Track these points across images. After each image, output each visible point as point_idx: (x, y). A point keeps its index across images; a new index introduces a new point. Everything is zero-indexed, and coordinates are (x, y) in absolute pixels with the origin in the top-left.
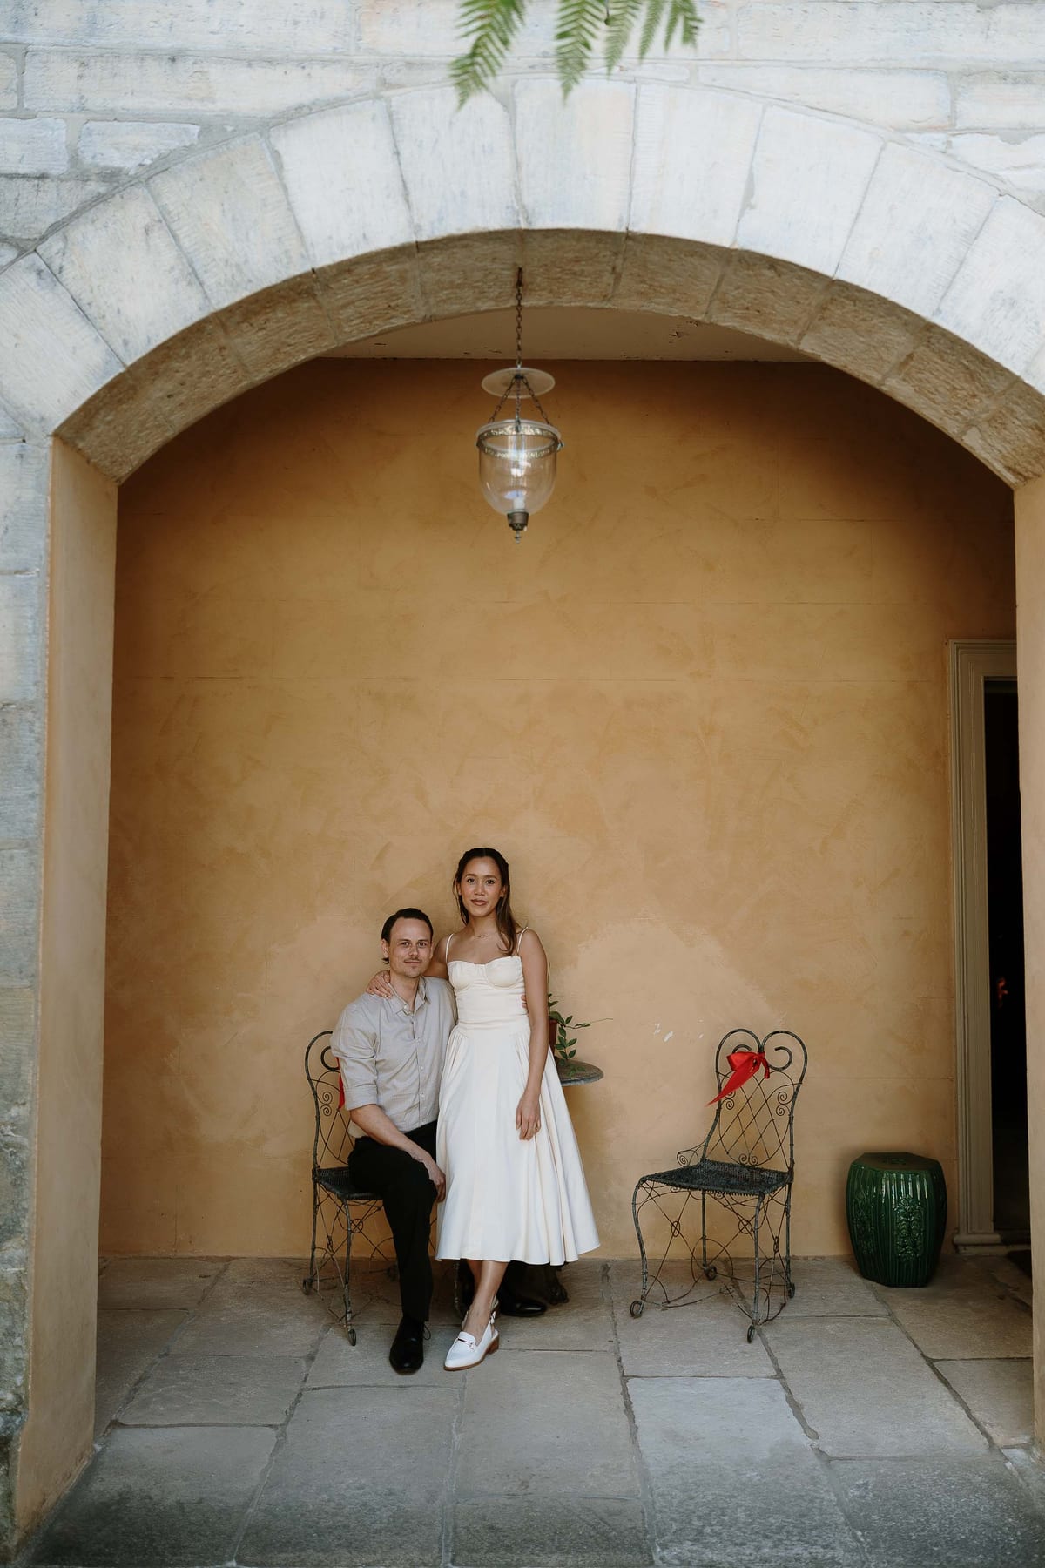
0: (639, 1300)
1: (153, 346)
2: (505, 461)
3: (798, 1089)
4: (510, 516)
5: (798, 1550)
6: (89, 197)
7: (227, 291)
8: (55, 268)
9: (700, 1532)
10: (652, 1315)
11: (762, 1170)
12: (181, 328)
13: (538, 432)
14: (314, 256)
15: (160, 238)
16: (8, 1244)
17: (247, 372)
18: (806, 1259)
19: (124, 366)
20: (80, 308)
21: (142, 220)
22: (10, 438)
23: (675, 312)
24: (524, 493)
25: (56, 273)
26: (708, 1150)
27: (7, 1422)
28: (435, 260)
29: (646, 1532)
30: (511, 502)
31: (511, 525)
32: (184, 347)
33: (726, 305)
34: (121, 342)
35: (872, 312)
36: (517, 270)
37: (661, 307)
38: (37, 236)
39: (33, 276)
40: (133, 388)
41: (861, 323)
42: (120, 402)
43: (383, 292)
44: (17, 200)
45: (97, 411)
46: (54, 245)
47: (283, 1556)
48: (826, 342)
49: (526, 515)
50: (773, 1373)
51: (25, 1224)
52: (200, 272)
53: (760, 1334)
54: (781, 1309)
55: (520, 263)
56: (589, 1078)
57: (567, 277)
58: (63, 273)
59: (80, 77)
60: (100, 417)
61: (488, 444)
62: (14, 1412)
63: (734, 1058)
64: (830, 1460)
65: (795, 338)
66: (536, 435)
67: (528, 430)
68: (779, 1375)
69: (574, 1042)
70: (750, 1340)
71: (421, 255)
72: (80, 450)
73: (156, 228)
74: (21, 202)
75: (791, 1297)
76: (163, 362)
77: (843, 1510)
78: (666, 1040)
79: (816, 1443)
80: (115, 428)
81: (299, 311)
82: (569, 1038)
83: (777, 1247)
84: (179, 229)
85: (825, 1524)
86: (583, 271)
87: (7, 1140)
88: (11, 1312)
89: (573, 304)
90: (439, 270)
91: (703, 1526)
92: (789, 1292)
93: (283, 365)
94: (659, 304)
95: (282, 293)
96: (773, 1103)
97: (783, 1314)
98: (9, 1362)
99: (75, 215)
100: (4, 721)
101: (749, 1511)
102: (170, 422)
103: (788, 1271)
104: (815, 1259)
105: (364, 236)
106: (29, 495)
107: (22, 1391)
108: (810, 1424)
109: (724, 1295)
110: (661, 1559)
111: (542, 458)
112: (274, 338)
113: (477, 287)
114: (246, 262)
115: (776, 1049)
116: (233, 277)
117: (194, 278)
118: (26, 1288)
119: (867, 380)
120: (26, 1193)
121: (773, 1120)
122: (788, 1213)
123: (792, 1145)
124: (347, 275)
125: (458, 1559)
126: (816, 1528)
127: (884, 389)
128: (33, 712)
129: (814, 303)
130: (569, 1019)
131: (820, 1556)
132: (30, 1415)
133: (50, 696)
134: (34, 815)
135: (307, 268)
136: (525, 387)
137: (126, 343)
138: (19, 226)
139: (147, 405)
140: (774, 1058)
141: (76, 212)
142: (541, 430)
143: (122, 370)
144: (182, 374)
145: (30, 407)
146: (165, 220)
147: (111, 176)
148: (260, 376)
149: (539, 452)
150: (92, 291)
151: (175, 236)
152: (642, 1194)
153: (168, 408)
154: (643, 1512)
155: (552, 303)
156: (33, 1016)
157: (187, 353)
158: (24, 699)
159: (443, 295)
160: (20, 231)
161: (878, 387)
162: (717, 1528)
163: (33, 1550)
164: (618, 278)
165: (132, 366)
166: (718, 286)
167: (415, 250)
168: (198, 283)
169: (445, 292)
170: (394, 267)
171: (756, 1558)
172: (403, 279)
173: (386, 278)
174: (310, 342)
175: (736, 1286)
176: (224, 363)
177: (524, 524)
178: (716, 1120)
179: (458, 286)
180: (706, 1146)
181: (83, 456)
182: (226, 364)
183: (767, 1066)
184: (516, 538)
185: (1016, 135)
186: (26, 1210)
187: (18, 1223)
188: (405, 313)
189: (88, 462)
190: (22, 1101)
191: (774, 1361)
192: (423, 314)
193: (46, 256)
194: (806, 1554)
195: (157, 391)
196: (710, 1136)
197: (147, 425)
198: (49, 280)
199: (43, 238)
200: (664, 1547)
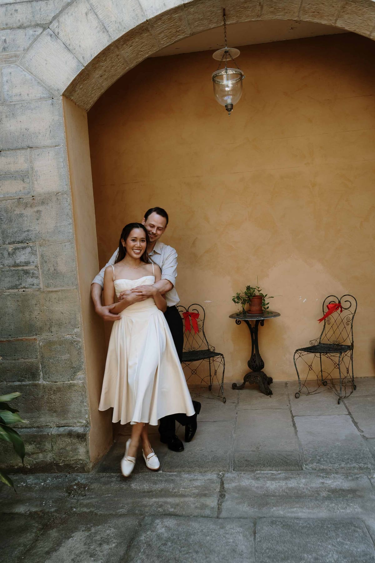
0: (298, 392)
1: (93, 58)
2: (223, 85)
3: (354, 315)
4: (226, 106)
5: (355, 465)
6: (65, 4)
7: (117, 33)
8: (56, 33)
9: (319, 460)
10: (303, 397)
11: (342, 345)
12: (102, 50)
13: (234, 72)
14: (147, 15)
15: (91, 16)
16: (78, 373)
17: (128, 64)
18: (361, 378)
19: (84, 66)
20: (66, 47)
21: (84, 10)
22: (48, 98)
23: (286, 18)
24: (231, 97)
25: (57, 35)
26: (321, 339)
27: (84, 429)
28: (192, 10)
29: (300, 461)
30: (226, 101)
31: (227, 110)
32: (103, 57)
33: (305, 12)
34: (81, 57)
35: (363, 6)
36: (223, 10)
37: (281, 17)
38: (49, 22)
39: (49, 37)
40: (88, 74)
41: (359, 11)
42: (84, 80)
43: (173, 26)
44: (40, 9)
45: (76, 85)
46: (55, 24)
47: (177, 469)
48: (346, 21)
49: (232, 105)
50: (347, 413)
51: (83, 367)
52: (107, 27)
53: (343, 401)
54: (351, 394)
55: (224, 7)
56: (275, 316)
57: (242, 10)
58: (59, 34)
60: (78, 87)
61: (217, 79)
62: (86, 426)
63: (329, 306)
64: (367, 438)
65: (334, 22)
66: (234, 74)
67: (230, 72)
68: (350, 414)
69: (268, 303)
70: (339, 403)
71: (186, 9)
72: (72, 100)
73: (90, 12)
74: (42, 10)
75: (355, 389)
76: (97, 63)
77: (371, 453)
78: (304, 302)
79: (362, 434)
80: (83, 90)
81: (143, 38)
82: (266, 302)
83: (348, 372)
84: (98, 12)
85: (365, 457)
86: (248, 6)
87: (74, 339)
88: (82, 395)
89: (246, 20)
90: (194, 14)
91: (321, 459)
92: (354, 388)
93: (140, 60)
94: (279, 15)
95: (137, 31)
96: (345, 321)
97: (352, 395)
98: (83, 411)
99: (61, 12)
100: (57, 199)
101: (337, 454)
102: (103, 86)
103: (353, 381)
104: (364, 378)
105: (164, 4)
106: (57, 118)
107: (88, 420)
108: (360, 428)
109: (330, 390)
110: (305, 468)
111: (237, 83)
112: (136, 49)
113: (208, 19)
114: (123, 21)
115: (345, 302)
116: (118, 27)
117: (105, 29)
118: (86, 387)
119: (364, 35)
120: (82, 357)
121: (345, 327)
122: (352, 360)
123: (352, 335)
124: (159, 21)
125: (235, 469)
126: (361, 458)
127: (371, 37)
128: (66, 195)
129: (340, 6)
130: (266, 295)
131: (362, 467)
132: (91, 426)
133: (71, 188)
134: (71, 231)
135: (145, 20)
136: (229, 56)
137: (83, 58)
138: (42, 18)
139: (93, 81)
140: (345, 305)
141: (61, 10)
142: (236, 71)
143: (83, 68)
144: (105, 67)
145: (53, 86)
146: (92, 9)
148: (132, 66)
149: (236, 80)
150: (70, 40)
151: (96, 15)
152: (297, 356)
153: (101, 81)
154: (299, 455)
155: (238, 21)
156: (78, 298)
157: (105, 59)
158: (63, 191)
159: (196, 24)
160: (43, 21)
161: (368, 37)
162: (325, 459)
163: (97, 469)
164: (262, 7)
165: (86, 66)
166: (301, 5)
167: (184, 7)
168: (106, 32)
169: (197, 22)
170: (176, 15)
171: (339, 467)
172: (180, 20)
173: (174, 20)
174: (149, 49)
175: (334, 387)
176: (119, 61)
177: (232, 109)
178: (324, 329)
179: (202, 19)
180: (320, 338)
181: (74, 102)
182: (120, 62)
183: (341, 308)
184: (229, 114)
186: (83, 362)
187: (81, 367)
188: (183, 33)
189: (76, 104)
190: (78, 327)
191: (348, 410)
192: (190, 32)
193: (52, 29)
194: (357, 466)
195: (97, 74)
196: (322, 335)
197: (95, 88)
198: (54, 38)
199: (51, 22)
200: (306, 465)
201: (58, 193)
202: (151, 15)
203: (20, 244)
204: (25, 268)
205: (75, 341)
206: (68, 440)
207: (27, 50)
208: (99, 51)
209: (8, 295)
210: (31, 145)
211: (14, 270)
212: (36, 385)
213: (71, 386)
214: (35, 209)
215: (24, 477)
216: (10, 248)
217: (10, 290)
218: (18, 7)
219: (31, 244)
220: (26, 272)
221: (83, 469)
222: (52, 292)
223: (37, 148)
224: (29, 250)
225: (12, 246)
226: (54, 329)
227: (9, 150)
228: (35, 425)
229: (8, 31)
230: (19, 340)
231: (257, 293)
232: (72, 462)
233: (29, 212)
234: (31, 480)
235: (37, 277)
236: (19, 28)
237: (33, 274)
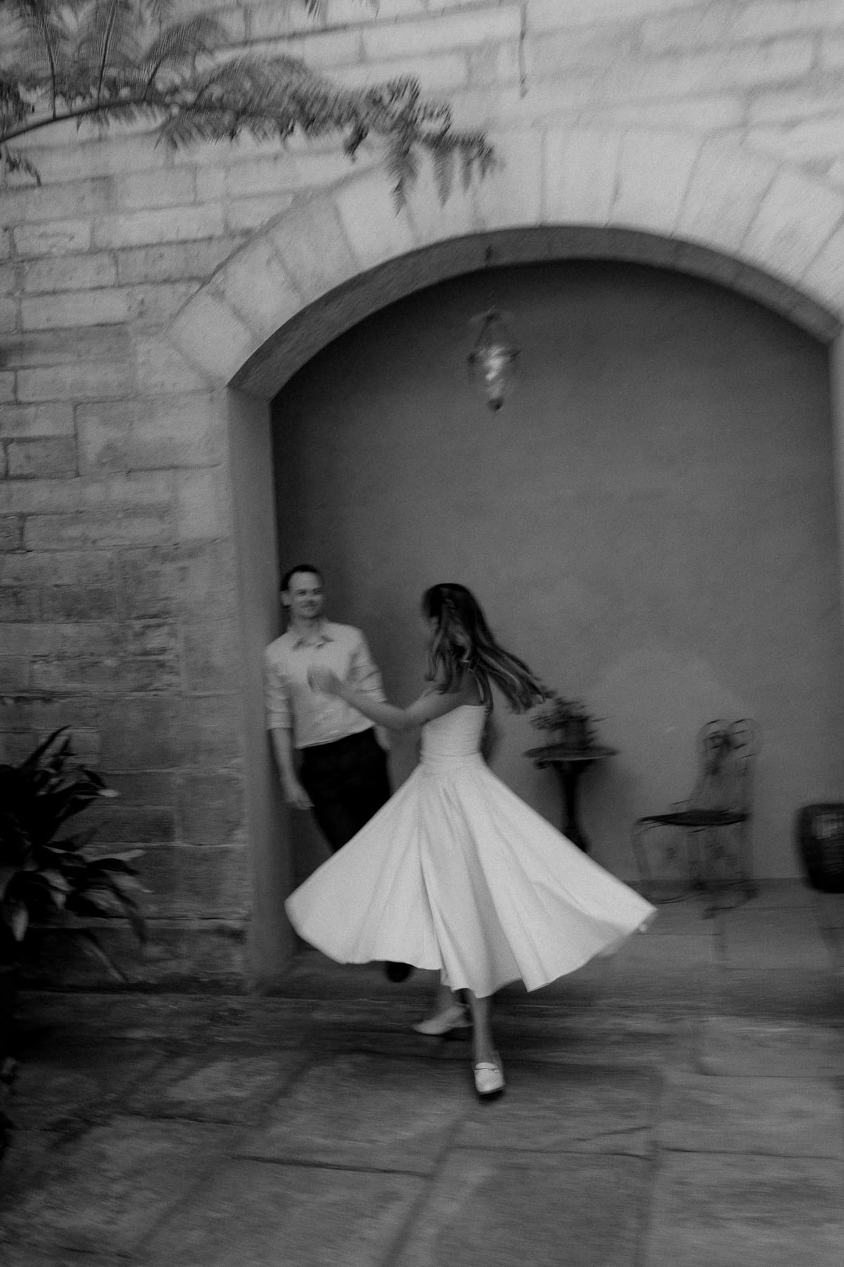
2: (487, 367)
4: (490, 402)
7: (315, 291)
8: (221, 290)
11: (727, 813)
12: (291, 316)
14: (360, 265)
15: (275, 266)
16: (237, 832)
19: (262, 343)
20: (236, 312)
21: (265, 257)
22: (205, 391)
24: (498, 387)
25: (222, 293)
26: (693, 802)
27: (243, 924)
30: (491, 393)
34: (258, 329)
36: (486, 249)
38: (210, 274)
39: (209, 297)
40: (269, 352)
42: (263, 361)
44: (198, 254)
45: (250, 370)
46: (219, 278)
49: (501, 399)
51: (244, 821)
52: (299, 283)
55: (487, 246)
56: (608, 754)
58: (226, 293)
59: (226, 177)
60: (253, 371)
61: (475, 360)
62: (247, 920)
63: (715, 739)
64: (727, 969)
66: (501, 352)
67: (497, 349)
69: (593, 732)
72: (244, 390)
73: (273, 260)
74: (200, 255)
76: (284, 335)
79: (723, 962)
80: (262, 374)
81: (359, 292)
84: (286, 259)
87: (232, 776)
92: (750, 894)
95: (344, 288)
97: (742, 906)
98: (242, 894)
99: (229, 259)
100: (214, 549)
102: (294, 363)
106: (217, 422)
107: (249, 909)
109: (703, 897)
111: (508, 363)
112: (347, 308)
115: (738, 733)
117: (296, 286)
128: (229, 543)
132: (255, 920)
133: (236, 533)
134: (234, 600)
135: (357, 273)
138: (201, 268)
139: (278, 359)
141: (230, 256)
142: (504, 348)
143: (261, 345)
144: (296, 338)
145: (214, 372)
146: (277, 255)
147: (247, 233)
148: (345, 328)
149: (505, 360)
150: (241, 301)
151: (283, 263)
153: (293, 356)
156: (239, 710)
158: (223, 536)
160: (201, 272)
165: (266, 341)
167: (420, 252)
168: (298, 290)
173: (406, 267)
177: (500, 405)
180: (692, 800)
181: (246, 393)
182: (322, 327)
184: (495, 415)
185: (791, 124)
186: (244, 814)
187: (241, 821)
189: (249, 395)
190: (238, 755)
193: (216, 284)
195: (284, 350)
197: (282, 367)
198: (218, 298)
199: (214, 274)
201: (215, 540)
202: (367, 264)
203: (154, 619)
204: (160, 658)
205: (235, 779)
206: (216, 940)
207: (175, 316)
208: (287, 319)
209: (132, 701)
210: (176, 463)
211: (142, 661)
212: (170, 849)
213: (225, 852)
214: (181, 564)
215: (145, 997)
216: (138, 625)
217: (135, 694)
218: (164, 250)
219: (170, 620)
220: (161, 665)
221: (238, 990)
222: (199, 697)
223: (185, 468)
224: (165, 629)
225: (138, 622)
226: (201, 758)
227: (141, 470)
228: (168, 914)
229: (148, 287)
230: (146, 773)
231: (575, 712)
232: (222, 977)
233: (169, 568)
234: (154, 1001)
235: (177, 674)
236: (166, 281)
237: (172, 668)
